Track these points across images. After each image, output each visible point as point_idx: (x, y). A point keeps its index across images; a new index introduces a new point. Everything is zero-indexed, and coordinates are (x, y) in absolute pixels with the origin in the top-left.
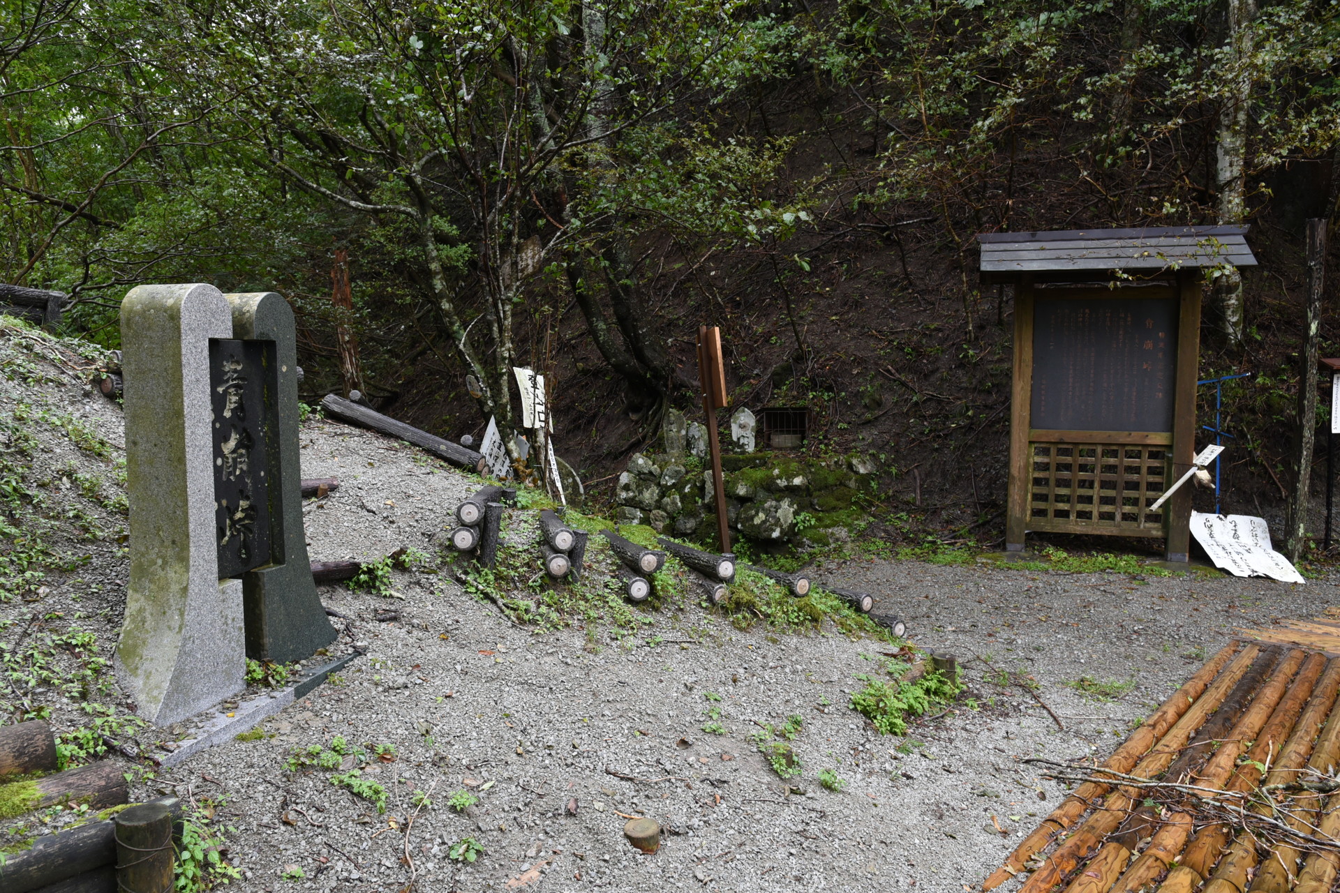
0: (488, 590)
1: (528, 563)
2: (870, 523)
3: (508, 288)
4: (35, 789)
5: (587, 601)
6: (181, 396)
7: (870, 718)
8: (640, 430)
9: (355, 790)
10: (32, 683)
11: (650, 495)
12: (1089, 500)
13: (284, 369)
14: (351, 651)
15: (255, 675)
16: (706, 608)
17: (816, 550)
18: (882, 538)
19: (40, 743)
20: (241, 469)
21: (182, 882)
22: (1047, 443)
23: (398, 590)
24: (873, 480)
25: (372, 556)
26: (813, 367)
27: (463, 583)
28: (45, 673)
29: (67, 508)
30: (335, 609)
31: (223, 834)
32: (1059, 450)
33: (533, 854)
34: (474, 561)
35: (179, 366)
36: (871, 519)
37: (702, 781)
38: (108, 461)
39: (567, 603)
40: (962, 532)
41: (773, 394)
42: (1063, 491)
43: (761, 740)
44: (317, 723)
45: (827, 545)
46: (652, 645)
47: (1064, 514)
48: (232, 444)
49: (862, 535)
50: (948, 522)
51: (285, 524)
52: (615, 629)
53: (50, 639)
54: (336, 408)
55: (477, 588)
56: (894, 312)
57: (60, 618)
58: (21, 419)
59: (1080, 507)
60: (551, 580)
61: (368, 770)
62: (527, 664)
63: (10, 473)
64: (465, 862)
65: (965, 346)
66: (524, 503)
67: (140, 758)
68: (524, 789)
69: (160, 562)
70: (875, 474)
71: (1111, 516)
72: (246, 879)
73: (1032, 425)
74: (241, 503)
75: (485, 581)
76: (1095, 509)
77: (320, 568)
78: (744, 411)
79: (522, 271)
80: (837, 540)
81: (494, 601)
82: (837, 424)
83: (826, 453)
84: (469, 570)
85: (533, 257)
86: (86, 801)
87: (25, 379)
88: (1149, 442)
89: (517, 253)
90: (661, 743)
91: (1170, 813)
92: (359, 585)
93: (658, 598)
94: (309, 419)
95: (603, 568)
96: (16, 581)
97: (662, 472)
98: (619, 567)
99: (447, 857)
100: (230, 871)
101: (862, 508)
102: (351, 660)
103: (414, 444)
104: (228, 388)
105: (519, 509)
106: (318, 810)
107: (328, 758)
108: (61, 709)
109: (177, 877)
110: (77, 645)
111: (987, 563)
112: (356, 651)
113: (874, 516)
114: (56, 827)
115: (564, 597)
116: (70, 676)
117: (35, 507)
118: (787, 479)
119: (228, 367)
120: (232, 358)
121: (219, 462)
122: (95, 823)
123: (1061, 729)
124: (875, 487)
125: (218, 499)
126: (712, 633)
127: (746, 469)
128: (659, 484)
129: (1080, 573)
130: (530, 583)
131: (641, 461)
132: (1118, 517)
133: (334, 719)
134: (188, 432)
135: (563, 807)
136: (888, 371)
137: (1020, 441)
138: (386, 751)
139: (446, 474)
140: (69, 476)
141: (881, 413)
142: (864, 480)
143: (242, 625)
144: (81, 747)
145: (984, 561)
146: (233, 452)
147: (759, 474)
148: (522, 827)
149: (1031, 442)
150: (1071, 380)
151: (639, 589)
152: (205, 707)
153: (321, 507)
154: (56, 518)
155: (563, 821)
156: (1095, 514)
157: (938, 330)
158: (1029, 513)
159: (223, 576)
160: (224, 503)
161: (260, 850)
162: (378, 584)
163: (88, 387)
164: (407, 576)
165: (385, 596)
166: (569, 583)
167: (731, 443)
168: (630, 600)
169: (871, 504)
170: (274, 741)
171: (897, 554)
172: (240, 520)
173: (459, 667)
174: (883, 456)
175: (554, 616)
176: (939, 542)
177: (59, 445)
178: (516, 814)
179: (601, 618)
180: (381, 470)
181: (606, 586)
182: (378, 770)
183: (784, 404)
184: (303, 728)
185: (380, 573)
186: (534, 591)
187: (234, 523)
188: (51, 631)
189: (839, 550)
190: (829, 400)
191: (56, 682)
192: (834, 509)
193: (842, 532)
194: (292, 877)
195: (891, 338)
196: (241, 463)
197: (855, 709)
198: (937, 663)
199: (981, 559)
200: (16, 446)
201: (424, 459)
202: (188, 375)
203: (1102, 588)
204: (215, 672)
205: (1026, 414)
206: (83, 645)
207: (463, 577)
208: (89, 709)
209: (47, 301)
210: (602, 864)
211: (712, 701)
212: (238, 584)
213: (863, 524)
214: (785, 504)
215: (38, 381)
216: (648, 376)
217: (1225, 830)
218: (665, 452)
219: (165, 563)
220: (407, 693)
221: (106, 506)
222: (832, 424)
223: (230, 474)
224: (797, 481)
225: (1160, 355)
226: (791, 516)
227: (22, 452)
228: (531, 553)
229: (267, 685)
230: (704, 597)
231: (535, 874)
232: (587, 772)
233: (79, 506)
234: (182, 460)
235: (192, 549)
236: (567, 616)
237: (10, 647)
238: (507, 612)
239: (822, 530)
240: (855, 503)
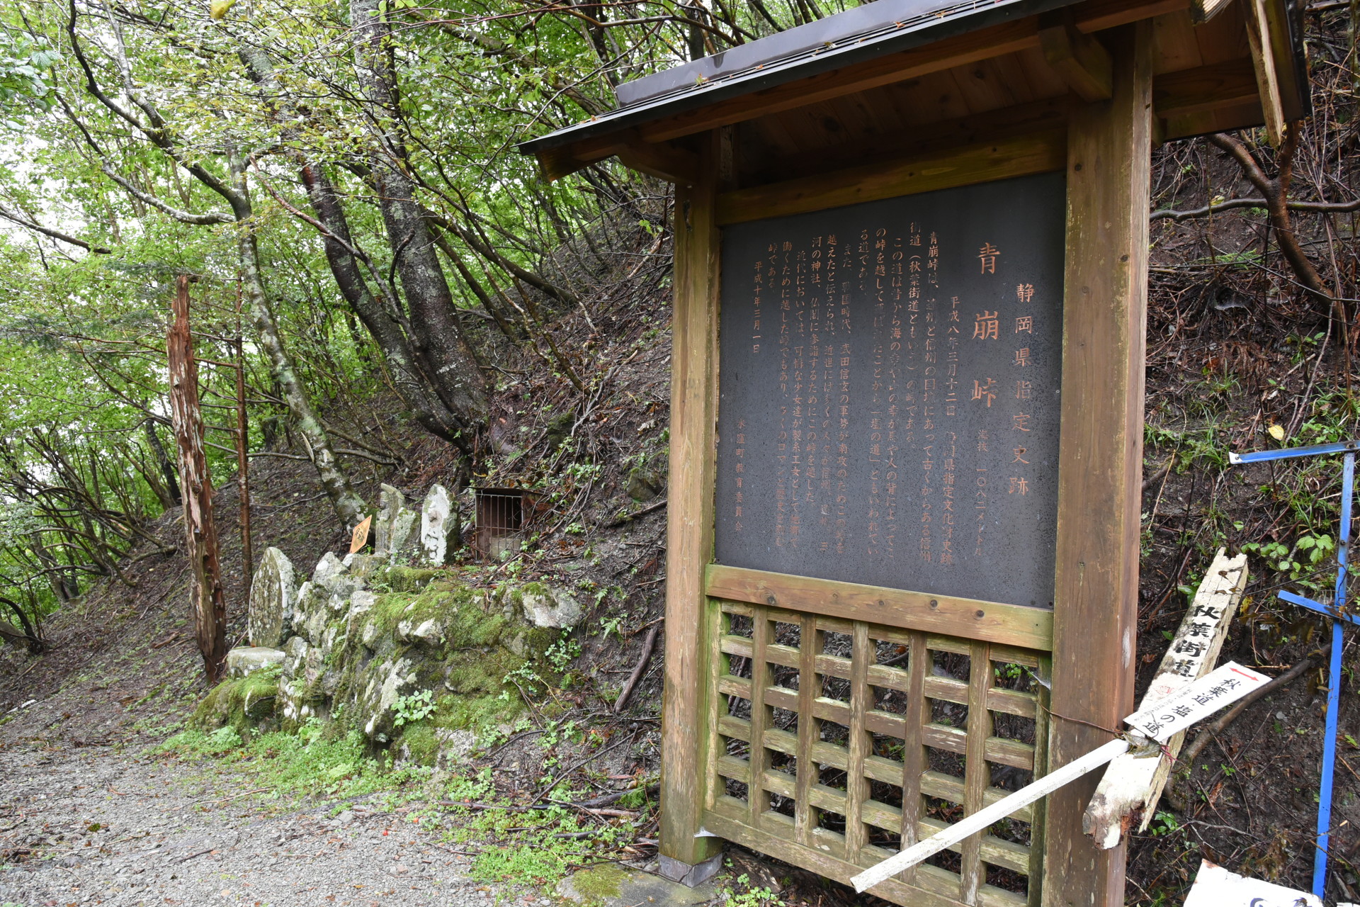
11: (316, 622)
12: (839, 780)
22: (746, 603)
26: (587, 419)
32: (771, 626)
36: (525, 725)
42: (782, 742)
47: (783, 806)
59: (818, 795)
73: (709, 553)
76: (853, 810)
78: (436, 492)
88: (985, 632)
97: (334, 585)
101: (522, 700)
113: (532, 719)
118: (413, 622)
131: (321, 566)
137: (683, 593)
149: (708, 599)
150: (797, 435)
156: (853, 824)
158: (711, 784)
167: (421, 547)
169: (542, 692)
174: (601, 595)
192: (476, 691)
193: (466, 743)
213: (505, 733)
214: (396, 669)
224: (424, 627)
225: (1022, 357)
226: (392, 695)
239: (441, 732)
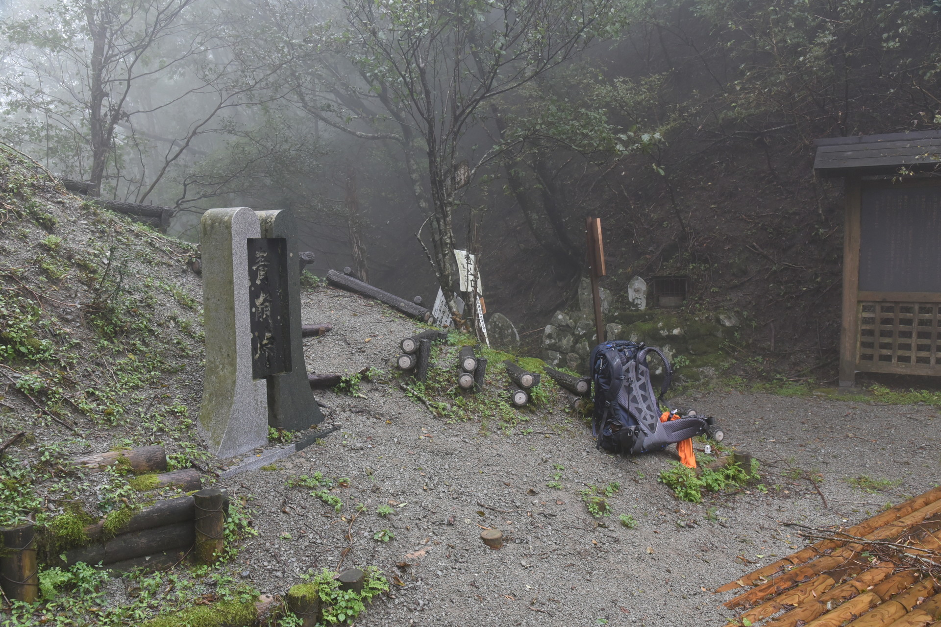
0: (420, 395)
1: (448, 379)
2: (733, 365)
3: (449, 195)
4: (157, 478)
5: (485, 404)
6: (232, 272)
7: (672, 489)
8: (565, 294)
9: (324, 499)
10: (155, 429)
11: (566, 342)
12: (908, 347)
13: (291, 255)
14: (331, 427)
15: (273, 436)
16: (568, 413)
17: (689, 384)
18: (741, 375)
19: (159, 456)
20: (266, 315)
21: (227, 532)
22: (873, 302)
23: (363, 394)
24: (737, 331)
25: (350, 371)
26: (694, 245)
27: (405, 390)
28: (161, 425)
29: (173, 338)
30: (323, 402)
31: (250, 514)
32: (882, 308)
33: (424, 543)
34: (413, 377)
35: (231, 255)
36: (734, 361)
37: (539, 514)
38: (195, 311)
39: (471, 405)
40: (805, 372)
41: (662, 266)
42: (887, 340)
43: (586, 494)
44: (307, 465)
45: (698, 380)
46: (525, 434)
47: (888, 358)
48: (261, 299)
49: (725, 374)
50: (795, 364)
51: (292, 347)
52: (501, 423)
53: (164, 408)
54: (335, 279)
55: (413, 394)
56: (760, 200)
57: (169, 397)
58: (148, 286)
59: (900, 353)
60: (463, 391)
61: (333, 491)
62: (439, 440)
63: (143, 318)
64: (382, 541)
65: (816, 226)
66: (452, 341)
67: (208, 472)
68: (424, 509)
69: (221, 366)
70: (738, 327)
71: (926, 361)
72: (261, 537)
73: (860, 288)
74: (266, 334)
75: (419, 389)
76: (913, 355)
77: (315, 377)
78: (637, 279)
79: (458, 183)
80: (706, 376)
81: (424, 403)
82: (711, 288)
83: (700, 310)
84: (409, 382)
85: (464, 174)
86: (181, 487)
87: (150, 262)
89: (455, 171)
90: (518, 491)
91: (879, 562)
92: (341, 390)
93: (534, 405)
94: (318, 286)
95: (500, 384)
96: (146, 376)
97: (576, 324)
98: (510, 384)
99: (372, 538)
100: (252, 531)
101: (728, 353)
102: (331, 432)
103: (384, 302)
104: (259, 267)
105: (448, 346)
106: (302, 508)
107: (311, 482)
108: (169, 444)
109: (225, 529)
110: (177, 412)
111: (821, 396)
112: (334, 427)
113: (736, 359)
114: (166, 497)
115: (470, 402)
116: (174, 428)
117: (156, 337)
118: (668, 330)
119: (259, 254)
120: (261, 249)
121: (254, 310)
122: (185, 497)
123: (826, 507)
124: (738, 336)
125: (252, 331)
126: (569, 429)
127: (639, 323)
128: (573, 334)
129: (897, 404)
130: (448, 392)
131: (560, 317)
132: (933, 361)
133: (317, 463)
134: (236, 292)
135: (446, 520)
136: (753, 247)
137: (850, 301)
138: (345, 481)
139: (402, 322)
140: (174, 320)
141: (746, 279)
142: (729, 331)
143: (267, 405)
144: (179, 462)
145: (819, 394)
146: (262, 304)
147: (647, 326)
148: (420, 529)
149: (859, 302)
150: (892, 252)
151: (521, 398)
152: (245, 451)
153: (320, 342)
154: (167, 343)
155: (445, 528)
156: (913, 359)
157: (795, 213)
158: (858, 357)
159: (256, 376)
160: (257, 334)
161: (269, 524)
162: (351, 389)
163: (185, 267)
164: (370, 385)
165: (355, 397)
166: (474, 393)
167: (629, 303)
168: (514, 405)
169: (734, 350)
170: (282, 472)
171: (751, 387)
172: (266, 344)
173: (396, 440)
174: (745, 313)
175: (461, 413)
176: (785, 379)
177: (168, 301)
178: (417, 521)
179: (494, 416)
180: (361, 319)
181: (500, 396)
182: (339, 492)
183: (670, 274)
184: (299, 467)
185: (353, 382)
186: (451, 397)
187: (262, 346)
188: (164, 404)
189: (706, 384)
190: (704, 271)
191: (167, 430)
192: (705, 353)
193: (710, 371)
194: (285, 538)
195: (757, 221)
196: (266, 311)
197: (662, 482)
198: (736, 458)
199: (816, 393)
200: (145, 302)
201: (389, 312)
202: (236, 260)
203: (909, 416)
204: (250, 431)
205: (855, 279)
206: (181, 412)
207: (405, 386)
208: (183, 445)
209: (162, 212)
210: (464, 551)
211: (558, 469)
212: (264, 382)
213: (727, 365)
214: (666, 349)
215: (157, 264)
216: (570, 253)
217: (916, 574)
218: (580, 310)
219: (224, 367)
220: (362, 452)
221: (194, 338)
222: (706, 288)
223: (260, 317)
224: (676, 332)
226: (670, 358)
227: (149, 306)
228: (451, 373)
229: (280, 442)
230: (568, 406)
231: (423, 552)
232: (465, 503)
233: (179, 337)
234: (232, 308)
235: (238, 359)
236: (469, 413)
237: (144, 410)
238: (431, 409)
239: (695, 369)
240: (721, 349)
